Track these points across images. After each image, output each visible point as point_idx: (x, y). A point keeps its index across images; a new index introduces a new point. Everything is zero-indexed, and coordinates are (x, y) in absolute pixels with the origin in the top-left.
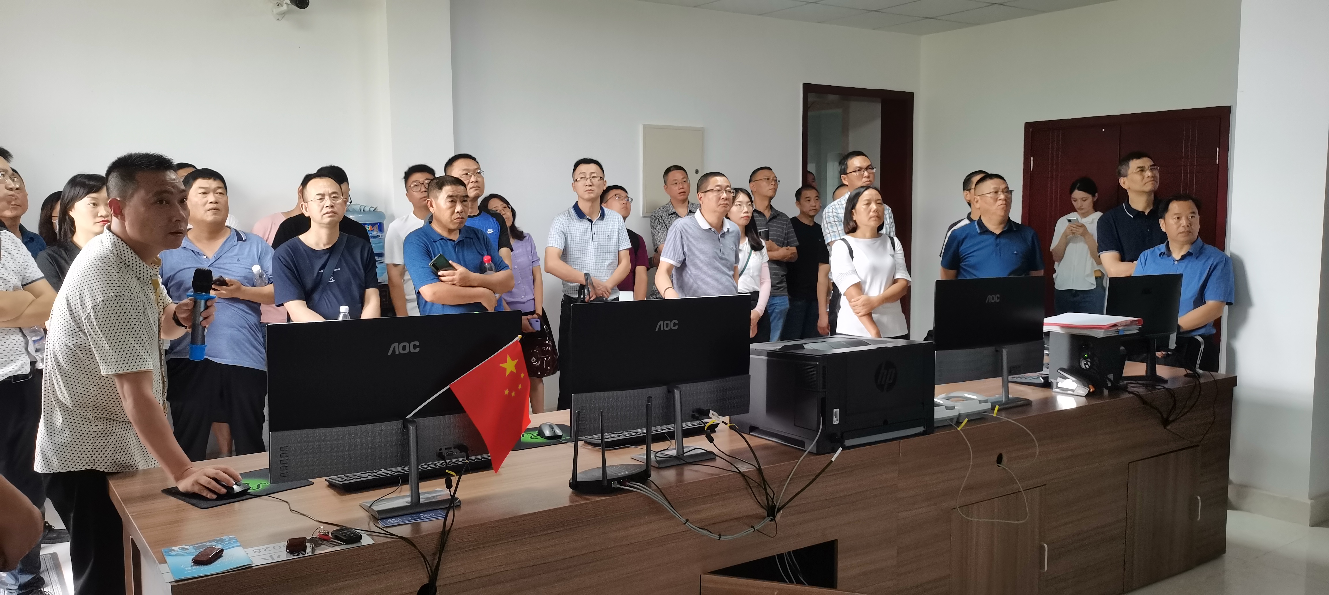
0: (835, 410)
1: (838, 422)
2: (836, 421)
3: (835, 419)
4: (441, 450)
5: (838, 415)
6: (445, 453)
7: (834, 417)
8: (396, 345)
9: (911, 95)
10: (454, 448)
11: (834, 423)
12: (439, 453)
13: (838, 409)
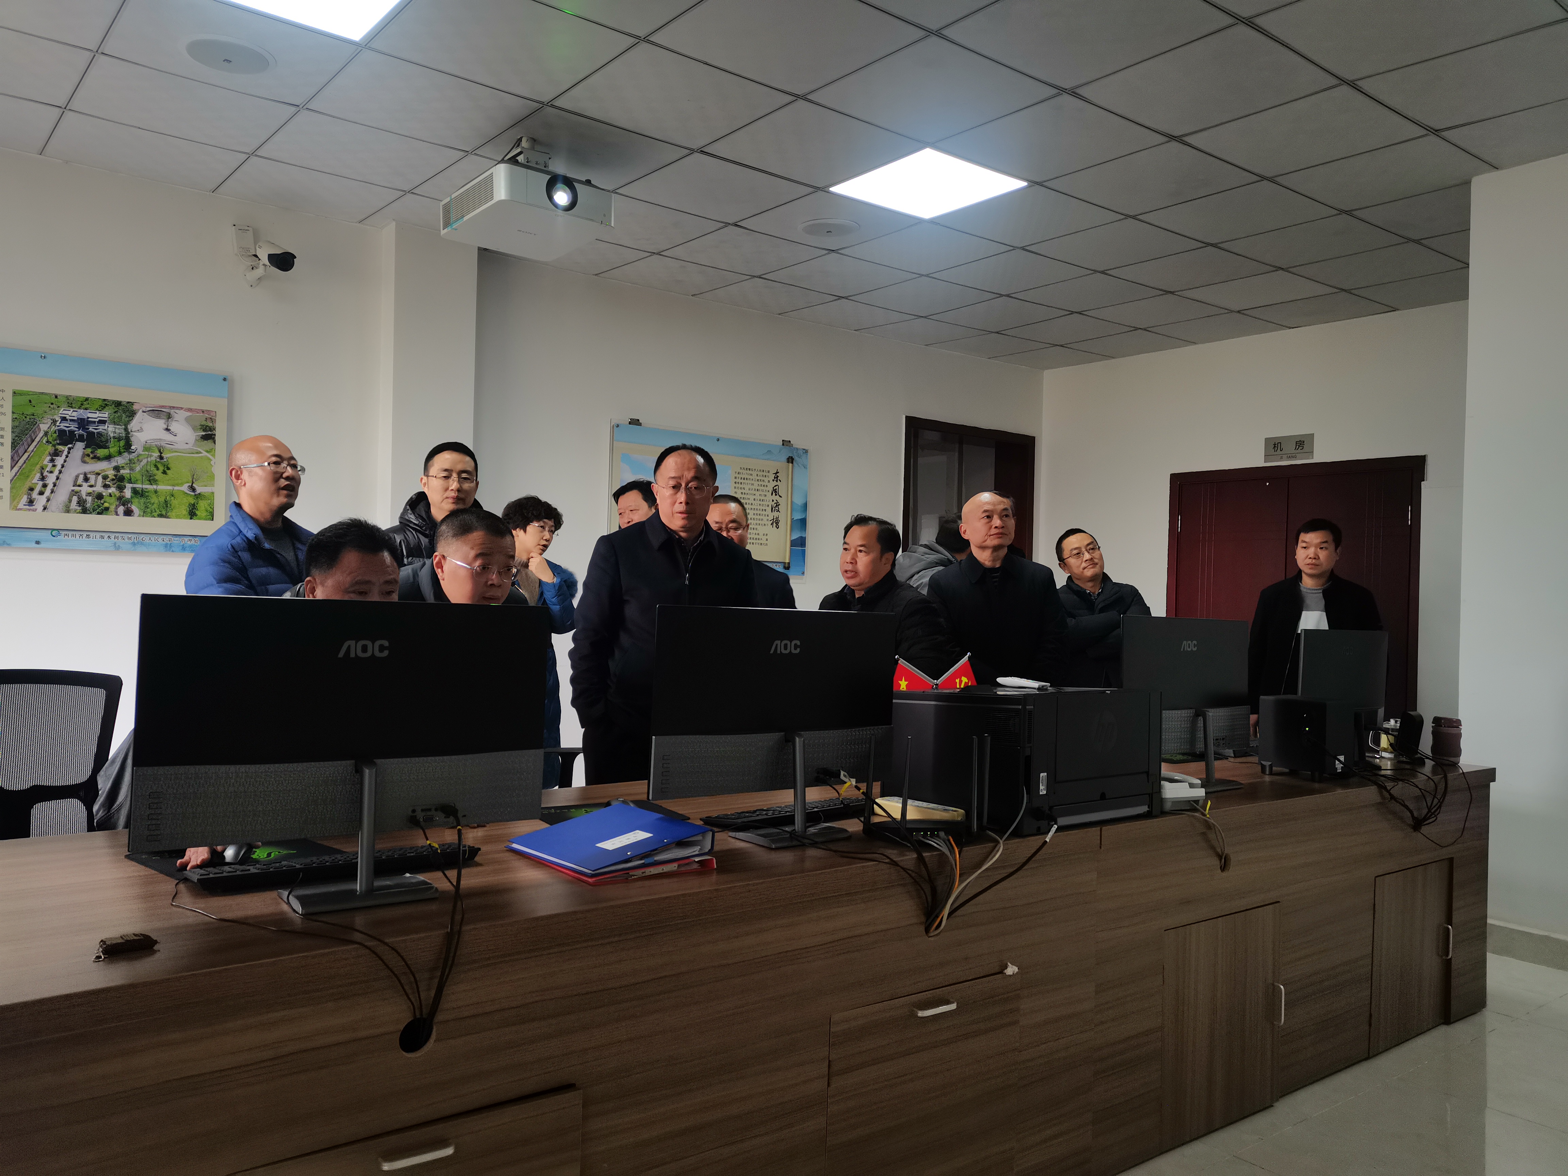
0: (1042, 775)
1: (1045, 792)
2: (1043, 790)
3: (1041, 787)
4: (414, 811)
5: (1045, 782)
6: (420, 816)
7: (1041, 784)
8: (352, 643)
9: (1031, 440)
10: (436, 810)
11: (1041, 793)
12: (412, 817)
13: (1046, 774)
